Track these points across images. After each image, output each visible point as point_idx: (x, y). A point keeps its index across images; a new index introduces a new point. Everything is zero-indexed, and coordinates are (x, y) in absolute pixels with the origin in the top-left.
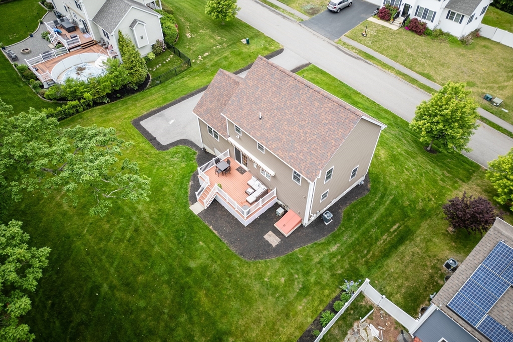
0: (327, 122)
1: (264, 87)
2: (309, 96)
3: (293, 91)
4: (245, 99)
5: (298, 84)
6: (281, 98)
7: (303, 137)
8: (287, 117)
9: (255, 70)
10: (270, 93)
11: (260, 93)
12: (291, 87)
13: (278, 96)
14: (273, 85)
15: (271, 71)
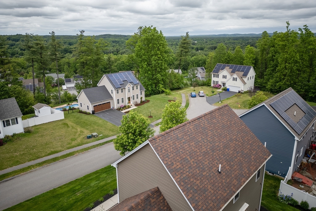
0: (229, 122)
1: (188, 152)
2: (207, 122)
3: (199, 130)
4: (195, 181)
5: (195, 124)
6: (203, 143)
7: (239, 143)
8: (222, 146)
9: (164, 152)
10: (196, 149)
11: (193, 160)
12: (196, 130)
13: (200, 144)
14: (189, 143)
15: (172, 137)
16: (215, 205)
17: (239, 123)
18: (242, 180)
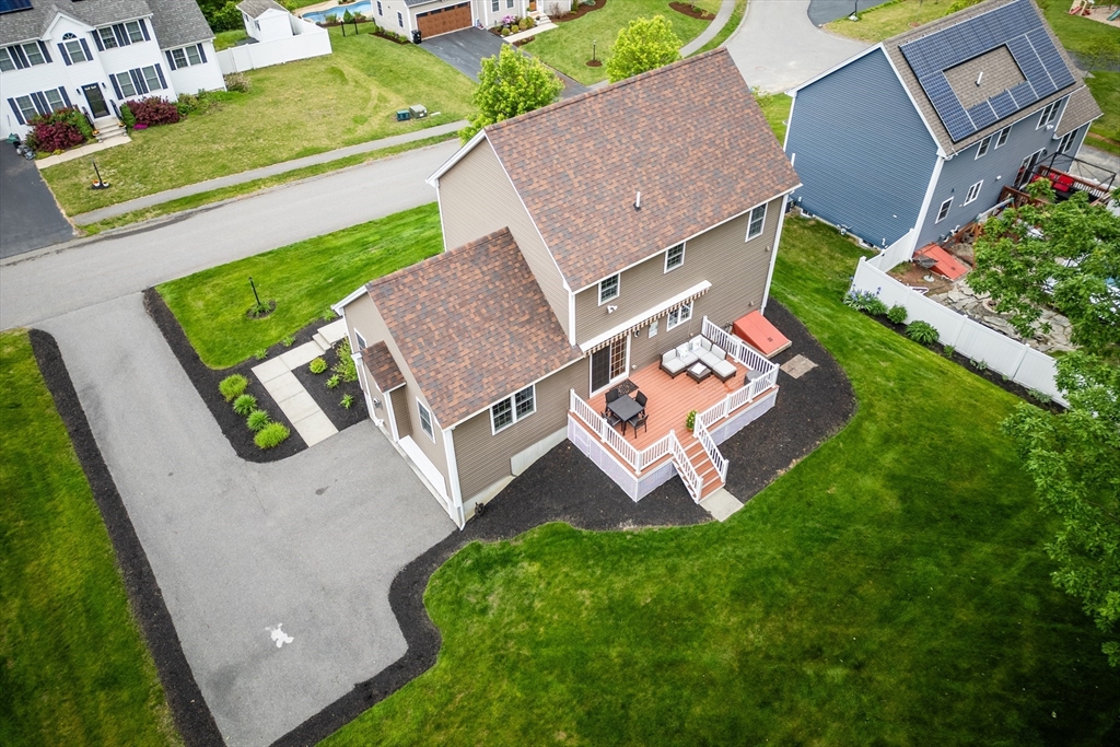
0: (710, 98)
1: (572, 161)
2: (645, 95)
3: (617, 114)
4: (573, 218)
5: (609, 98)
6: (618, 144)
7: (717, 152)
8: (664, 155)
9: (515, 156)
10: (594, 157)
11: (580, 178)
12: (607, 113)
13: (609, 147)
14: (580, 143)
15: (542, 126)
16: (606, 263)
17: (741, 100)
18: (689, 229)
